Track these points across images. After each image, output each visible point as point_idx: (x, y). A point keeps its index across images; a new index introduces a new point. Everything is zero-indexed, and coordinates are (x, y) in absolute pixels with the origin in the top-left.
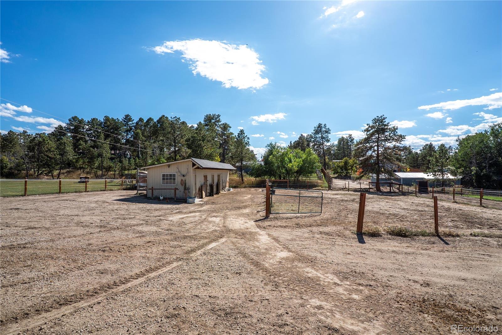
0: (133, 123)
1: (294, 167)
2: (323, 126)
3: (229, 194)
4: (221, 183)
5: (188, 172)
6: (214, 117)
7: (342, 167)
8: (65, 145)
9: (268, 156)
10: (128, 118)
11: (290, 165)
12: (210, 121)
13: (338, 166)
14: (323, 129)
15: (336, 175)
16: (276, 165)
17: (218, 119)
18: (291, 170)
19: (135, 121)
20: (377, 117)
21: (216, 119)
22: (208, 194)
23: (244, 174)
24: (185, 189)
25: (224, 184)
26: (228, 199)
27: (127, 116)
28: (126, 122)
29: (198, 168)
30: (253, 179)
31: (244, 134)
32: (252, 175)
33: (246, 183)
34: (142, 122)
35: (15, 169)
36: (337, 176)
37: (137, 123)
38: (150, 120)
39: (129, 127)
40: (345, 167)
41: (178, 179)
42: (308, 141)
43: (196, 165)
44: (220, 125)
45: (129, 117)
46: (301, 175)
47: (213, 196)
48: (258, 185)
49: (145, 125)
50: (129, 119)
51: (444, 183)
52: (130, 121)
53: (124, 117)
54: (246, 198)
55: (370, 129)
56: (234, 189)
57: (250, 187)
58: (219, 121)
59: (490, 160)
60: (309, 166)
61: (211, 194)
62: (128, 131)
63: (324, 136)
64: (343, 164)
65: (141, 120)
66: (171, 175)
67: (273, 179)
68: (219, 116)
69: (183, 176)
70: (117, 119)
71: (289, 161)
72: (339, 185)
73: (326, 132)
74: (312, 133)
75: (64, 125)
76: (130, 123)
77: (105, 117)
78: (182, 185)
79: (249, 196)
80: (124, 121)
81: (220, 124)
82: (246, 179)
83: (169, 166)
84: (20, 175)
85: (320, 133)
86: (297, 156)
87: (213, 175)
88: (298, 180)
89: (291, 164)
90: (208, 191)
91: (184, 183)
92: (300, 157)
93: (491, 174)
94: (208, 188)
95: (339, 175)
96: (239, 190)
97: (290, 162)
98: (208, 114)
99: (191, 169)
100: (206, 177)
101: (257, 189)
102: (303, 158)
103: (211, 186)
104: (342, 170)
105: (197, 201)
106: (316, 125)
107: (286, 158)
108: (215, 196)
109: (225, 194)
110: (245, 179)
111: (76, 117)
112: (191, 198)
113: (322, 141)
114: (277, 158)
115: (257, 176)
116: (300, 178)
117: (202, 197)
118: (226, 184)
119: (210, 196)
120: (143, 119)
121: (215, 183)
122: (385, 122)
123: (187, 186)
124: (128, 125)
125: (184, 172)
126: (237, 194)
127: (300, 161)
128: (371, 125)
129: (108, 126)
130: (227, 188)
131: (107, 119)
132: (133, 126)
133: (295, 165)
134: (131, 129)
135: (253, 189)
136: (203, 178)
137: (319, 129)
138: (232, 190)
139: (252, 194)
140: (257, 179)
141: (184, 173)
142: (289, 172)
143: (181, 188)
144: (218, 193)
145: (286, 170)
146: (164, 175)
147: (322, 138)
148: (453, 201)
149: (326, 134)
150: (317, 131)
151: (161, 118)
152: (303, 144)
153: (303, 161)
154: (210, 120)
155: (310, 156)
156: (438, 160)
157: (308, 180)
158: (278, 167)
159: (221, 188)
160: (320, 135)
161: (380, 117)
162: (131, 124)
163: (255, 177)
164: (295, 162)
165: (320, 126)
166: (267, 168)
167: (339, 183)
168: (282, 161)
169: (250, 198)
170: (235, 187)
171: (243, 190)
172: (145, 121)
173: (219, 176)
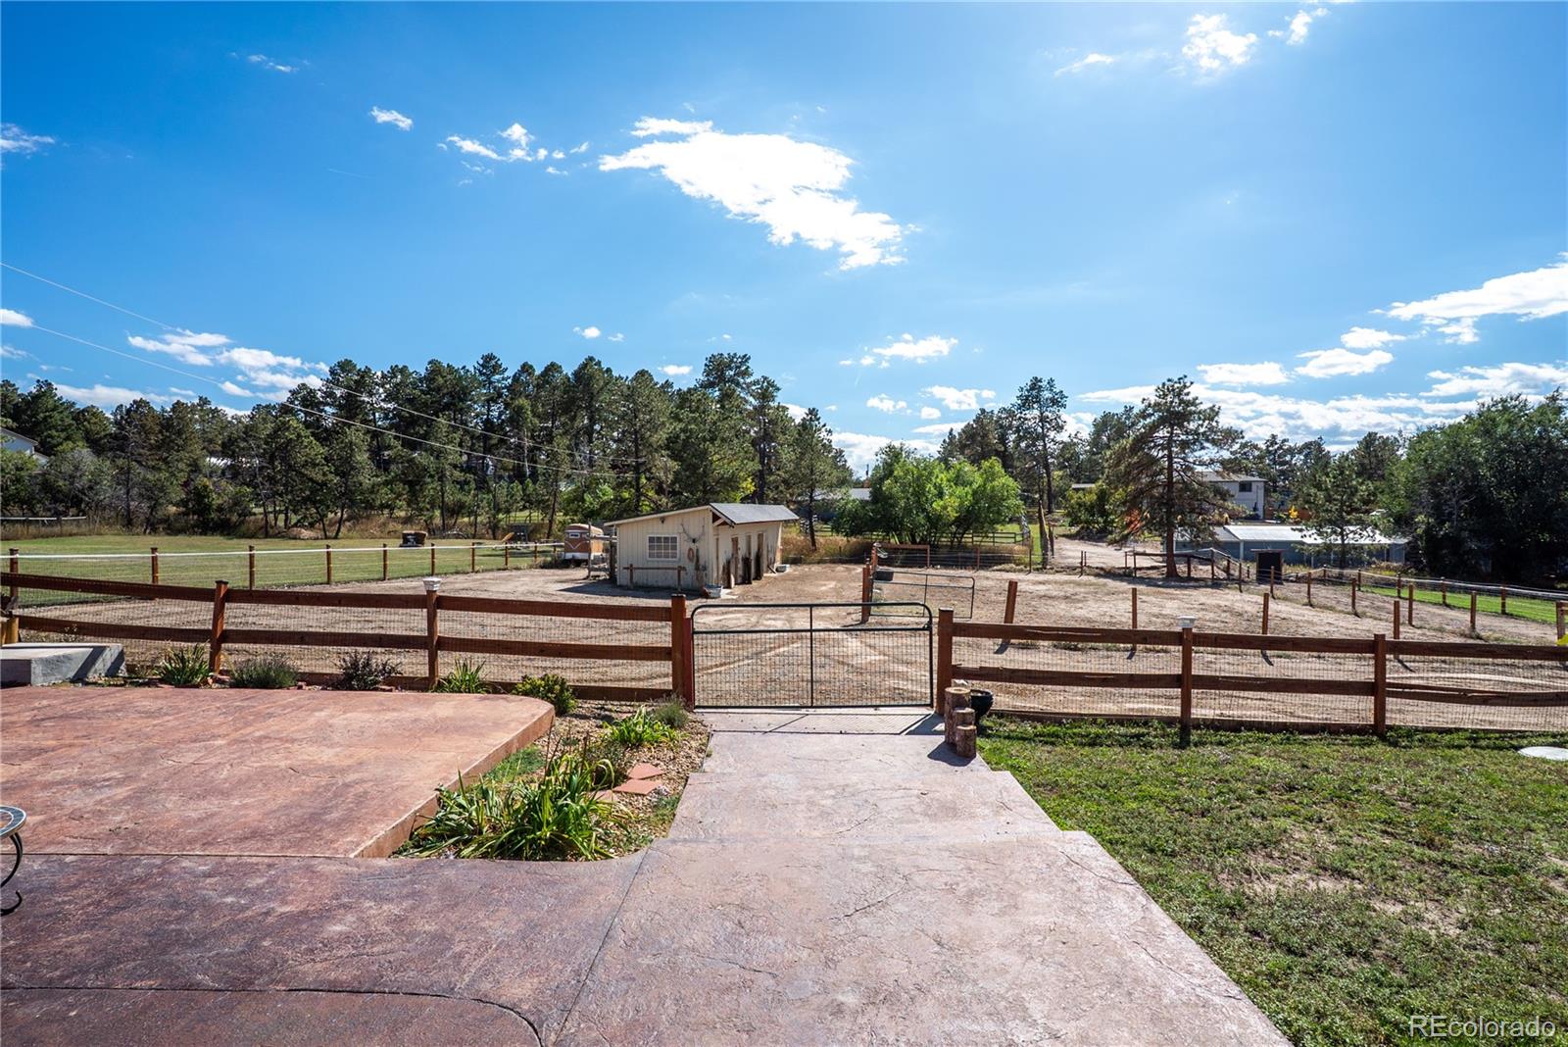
0: (503, 379)
1: (949, 509)
2: (1044, 384)
3: (784, 579)
4: (765, 552)
5: (703, 534)
6: (732, 361)
7: (1092, 506)
8: (352, 450)
9: (882, 480)
10: (490, 364)
11: (937, 505)
12: (722, 373)
13: (1080, 505)
14: (1047, 394)
15: (1074, 530)
16: (902, 503)
17: (743, 368)
18: (939, 517)
19: (510, 373)
20: (1169, 380)
21: (737, 367)
22: (739, 580)
23: (817, 526)
24: (697, 568)
25: (771, 556)
26: (785, 590)
27: (488, 358)
28: (484, 374)
29: (725, 523)
30: (841, 540)
31: (818, 419)
32: (836, 529)
33: (822, 551)
34: (529, 374)
35: (231, 510)
36: (1078, 532)
37: (516, 378)
38: (552, 368)
39: (495, 388)
40: (1099, 506)
41: (683, 546)
42: (1001, 427)
43: (719, 518)
44: (749, 385)
45: (493, 362)
46: (968, 529)
47: (750, 583)
48: (855, 555)
49: (538, 384)
50: (493, 366)
51: (1346, 557)
52: (494, 373)
53: (481, 362)
54: (824, 588)
55: (1150, 411)
56: (794, 567)
57: (833, 562)
58: (746, 373)
59: (1463, 499)
60: (989, 507)
61: (746, 580)
62: (491, 400)
63: (1047, 413)
64: (1095, 497)
65: (526, 368)
66: (666, 539)
67: (894, 541)
68: (746, 359)
69: (694, 541)
70: (464, 367)
71: (936, 492)
72: (1070, 557)
73: (1054, 402)
74: (1013, 405)
75: (315, 383)
76: (497, 377)
77: (430, 363)
78: (691, 559)
79: (832, 584)
80: (481, 373)
81: (748, 381)
82: (822, 540)
83: (663, 520)
84: (243, 528)
85: (1035, 406)
86: (959, 480)
87: (749, 537)
88: (960, 542)
89: (941, 503)
90: (740, 572)
91: (694, 556)
92: (965, 484)
93: (1466, 534)
94: (740, 565)
95: (1082, 528)
96: (806, 568)
97: (940, 495)
98: (716, 354)
99: (710, 526)
100: (735, 541)
101: (851, 566)
102: (975, 486)
103: (746, 561)
104: (1093, 515)
105: (724, 593)
106: (1026, 381)
107: (929, 486)
108: (755, 583)
109: (775, 578)
110: (820, 539)
111: (348, 362)
112: (711, 587)
113: (1042, 428)
114: (903, 485)
115: (853, 532)
116: (968, 539)
117: (728, 586)
118: (775, 554)
119: (743, 583)
120: (531, 367)
121: (753, 557)
122: (1188, 394)
123: (701, 562)
124: (491, 383)
125: (694, 532)
126: (802, 578)
127: (967, 493)
128: (1152, 402)
129: (439, 389)
130: (778, 564)
131: (435, 369)
132: (506, 387)
133: (950, 503)
134: (500, 395)
135: (840, 568)
136: (730, 544)
137: (1032, 394)
138: (789, 569)
139: (839, 581)
140: (853, 539)
141: (696, 536)
142: (935, 522)
143: (690, 567)
144: (758, 576)
145: (928, 518)
146: (651, 540)
147: (1041, 421)
148: (1306, 600)
149: (1055, 408)
150: (1027, 399)
151: (584, 366)
152: (985, 436)
153: (975, 493)
154: (723, 371)
155: (994, 480)
156: (1330, 496)
157: (987, 543)
158: (908, 511)
159: (764, 566)
160: (1036, 412)
161: (1176, 380)
162: (499, 381)
163: (846, 535)
164: (951, 495)
165: (1035, 384)
166: (878, 512)
167: (1070, 551)
168: (919, 493)
169: (834, 589)
170: (795, 562)
171: (815, 568)
172: (538, 372)
173: (760, 536)
